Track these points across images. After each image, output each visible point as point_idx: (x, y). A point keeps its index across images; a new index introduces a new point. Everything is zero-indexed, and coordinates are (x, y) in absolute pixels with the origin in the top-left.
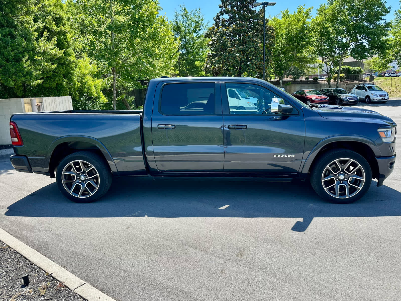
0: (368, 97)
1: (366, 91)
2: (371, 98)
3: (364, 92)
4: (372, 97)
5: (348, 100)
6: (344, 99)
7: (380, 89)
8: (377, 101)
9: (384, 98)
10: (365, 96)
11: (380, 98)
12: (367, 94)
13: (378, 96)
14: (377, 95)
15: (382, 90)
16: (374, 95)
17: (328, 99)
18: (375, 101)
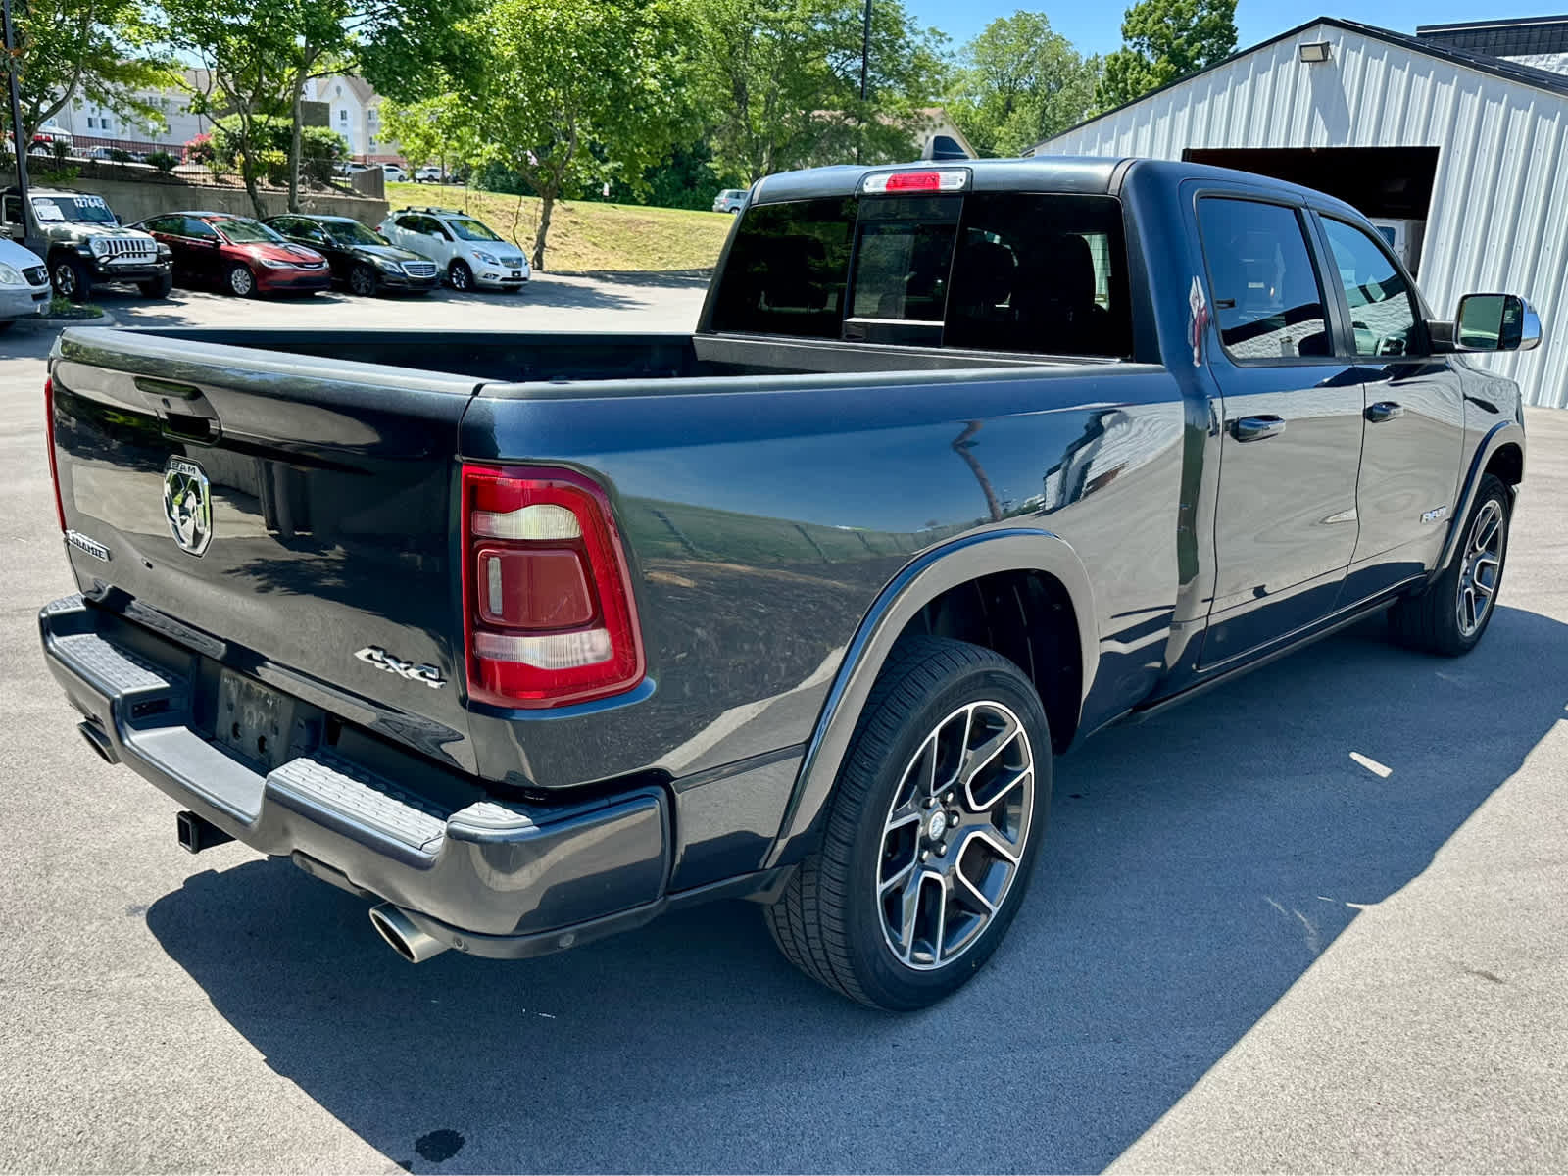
0: (459, 263)
1: (448, 238)
2: (475, 272)
3: (441, 241)
4: (480, 268)
5: (404, 274)
6: (388, 268)
7: (493, 235)
8: (497, 281)
9: (519, 273)
10: (449, 259)
11: (507, 272)
12: (454, 253)
13: (499, 262)
14: (493, 258)
15: (500, 240)
16: (485, 259)
17: (326, 265)
18: (490, 281)
